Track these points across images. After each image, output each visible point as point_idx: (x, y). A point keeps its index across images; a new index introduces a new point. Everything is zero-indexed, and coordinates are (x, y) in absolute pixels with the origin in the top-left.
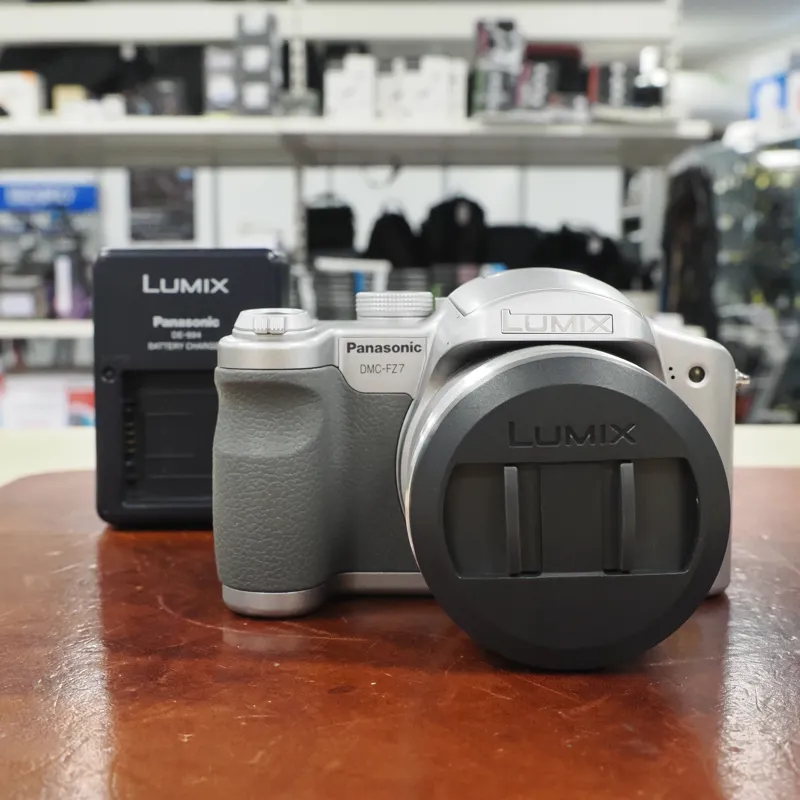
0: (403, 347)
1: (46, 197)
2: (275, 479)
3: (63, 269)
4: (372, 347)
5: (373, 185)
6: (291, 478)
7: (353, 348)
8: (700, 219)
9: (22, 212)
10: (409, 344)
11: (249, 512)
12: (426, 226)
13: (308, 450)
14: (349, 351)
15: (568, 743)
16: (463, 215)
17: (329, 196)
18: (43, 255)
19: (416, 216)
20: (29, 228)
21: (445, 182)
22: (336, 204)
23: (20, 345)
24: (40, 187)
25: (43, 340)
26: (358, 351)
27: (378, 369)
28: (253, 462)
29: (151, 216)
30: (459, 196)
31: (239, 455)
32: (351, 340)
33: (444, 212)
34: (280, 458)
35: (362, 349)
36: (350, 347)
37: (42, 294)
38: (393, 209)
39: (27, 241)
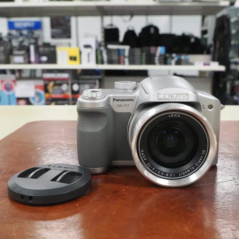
0: (129, 100)
1: (26, 25)
2: (94, 138)
3: (32, 48)
4: (120, 100)
5: (125, 21)
6: (99, 137)
7: (115, 100)
8: (226, 32)
9: (19, 30)
10: (130, 99)
11: (87, 147)
12: (140, 34)
13: (103, 130)
14: (114, 101)
15: (172, 208)
16: (152, 30)
17: (111, 25)
18: (26, 43)
19: (138, 31)
20: (21, 35)
21: (147, 20)
22: (114, 27)
23: (20, 71)
24: (24, 22)
25: (27, 70)
26: (116, 101)
27: (122, 106)
28: (88, 133)
29: (57, 31)
30: (151, 24)
31: (84, 131)
32: (114, 98)
33: (146, 30)
34: (96, 132)
35: (117, 100)
36: (114, 100)
37: (26, 56)
38: (131, 29)
39: (21, 39)
